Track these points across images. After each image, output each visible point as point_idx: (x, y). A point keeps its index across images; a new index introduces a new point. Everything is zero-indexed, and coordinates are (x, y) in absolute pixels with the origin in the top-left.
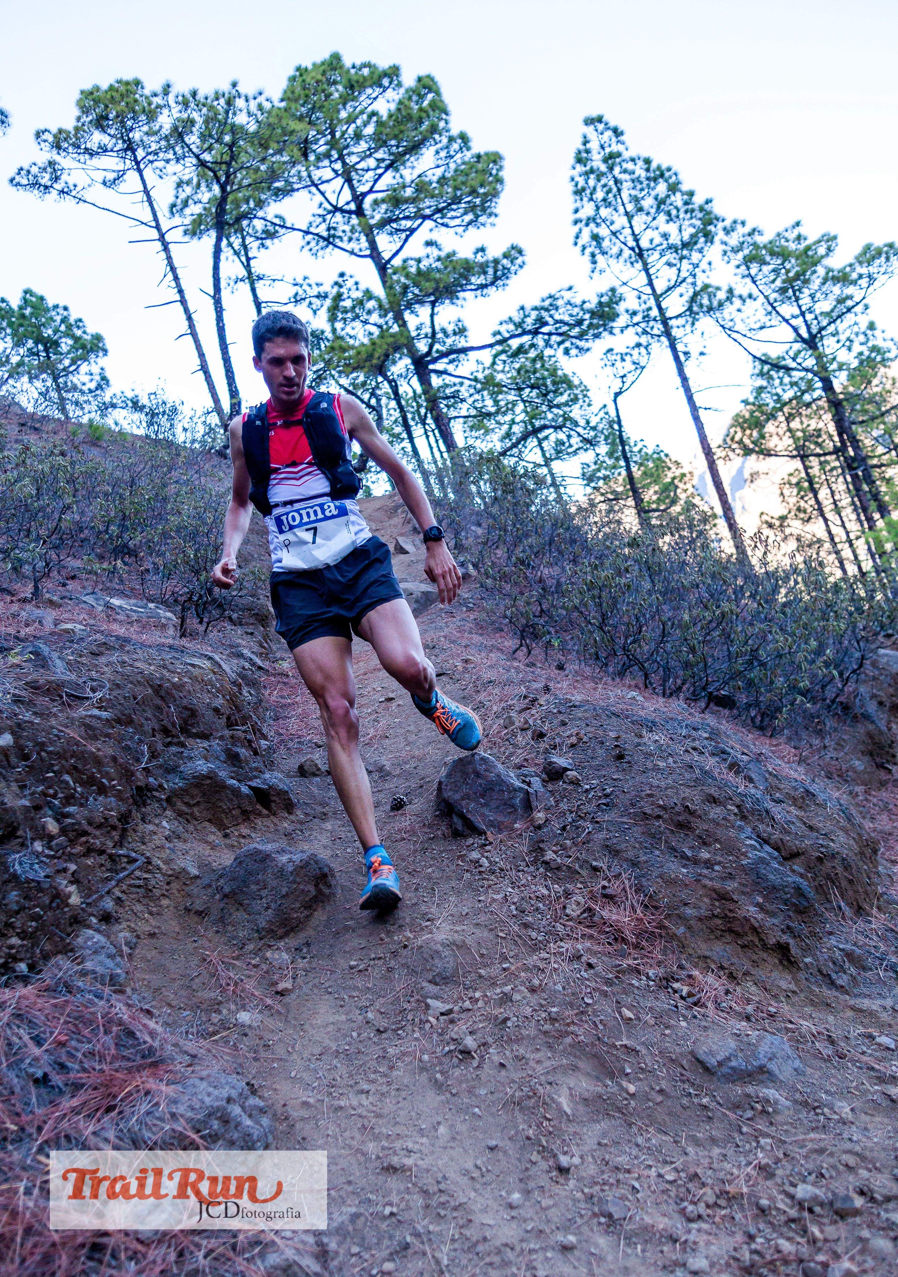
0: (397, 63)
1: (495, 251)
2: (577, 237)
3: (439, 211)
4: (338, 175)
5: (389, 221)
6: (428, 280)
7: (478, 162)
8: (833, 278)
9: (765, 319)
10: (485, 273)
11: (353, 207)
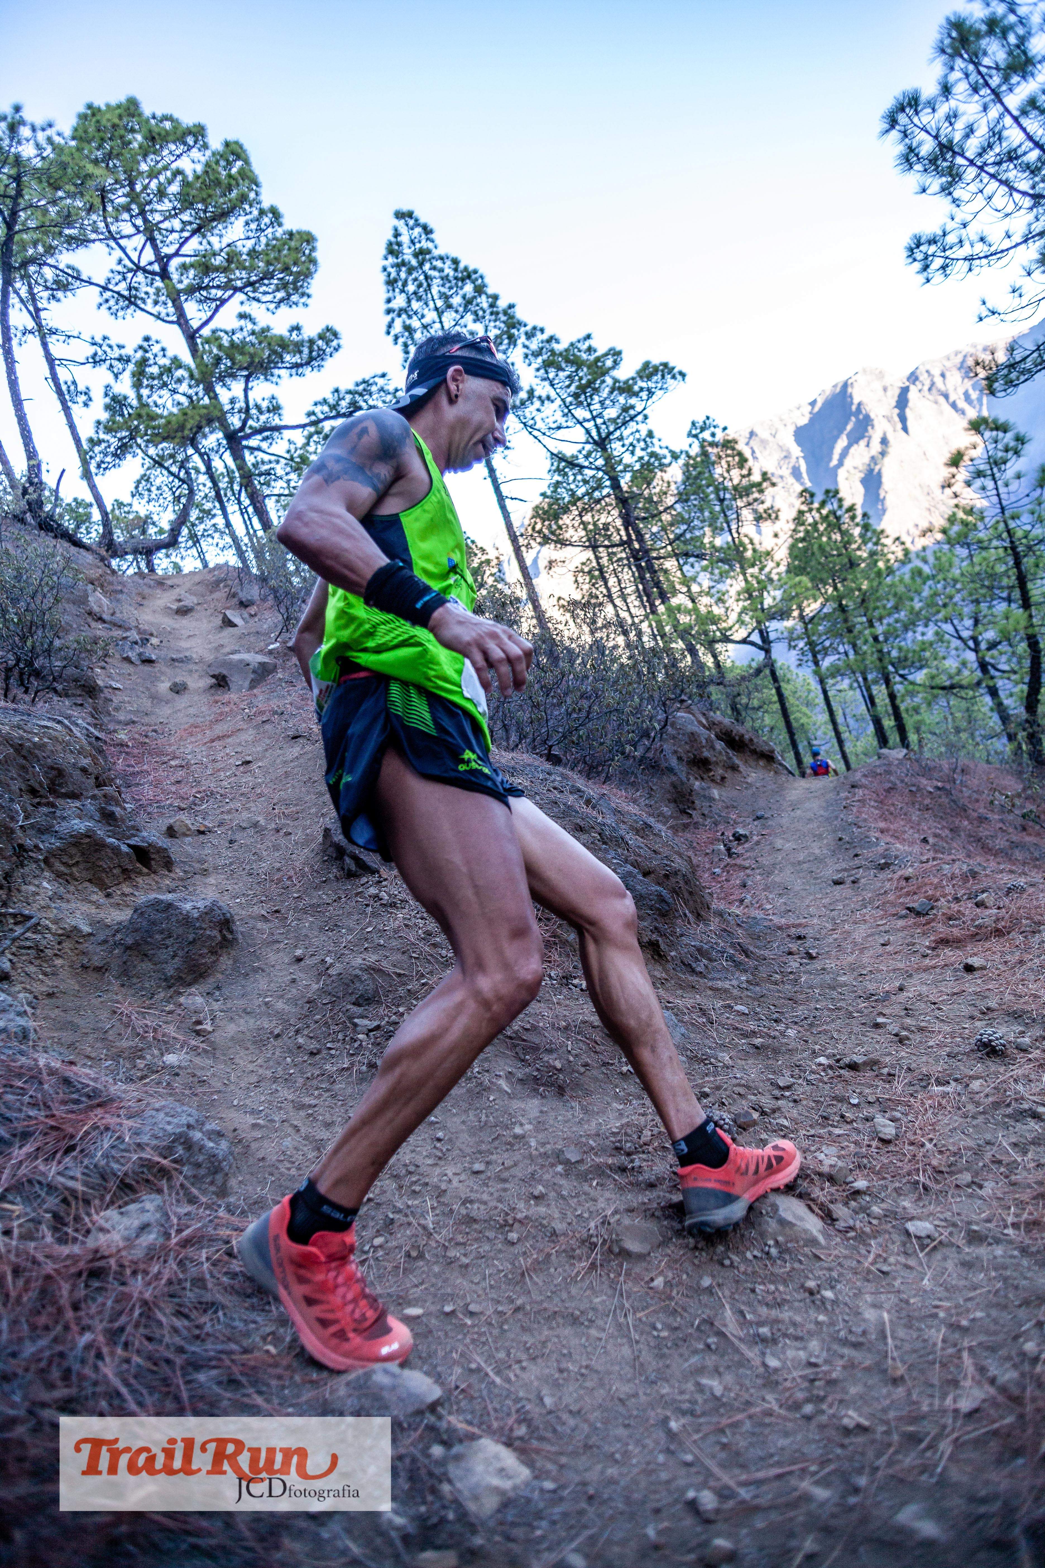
0: (203, 122)
1: (311, 331)
2: (390, 326)
3: (252, 284)
4: (139, 232)
5: (200, 288)
6: (242, 353)
7: (291, 239)
8: (619, 388)
9: (562, 421)
10: (300, 352)
11: (156, 268)
